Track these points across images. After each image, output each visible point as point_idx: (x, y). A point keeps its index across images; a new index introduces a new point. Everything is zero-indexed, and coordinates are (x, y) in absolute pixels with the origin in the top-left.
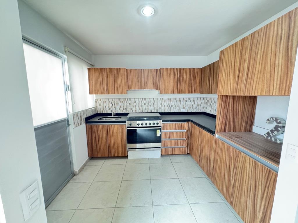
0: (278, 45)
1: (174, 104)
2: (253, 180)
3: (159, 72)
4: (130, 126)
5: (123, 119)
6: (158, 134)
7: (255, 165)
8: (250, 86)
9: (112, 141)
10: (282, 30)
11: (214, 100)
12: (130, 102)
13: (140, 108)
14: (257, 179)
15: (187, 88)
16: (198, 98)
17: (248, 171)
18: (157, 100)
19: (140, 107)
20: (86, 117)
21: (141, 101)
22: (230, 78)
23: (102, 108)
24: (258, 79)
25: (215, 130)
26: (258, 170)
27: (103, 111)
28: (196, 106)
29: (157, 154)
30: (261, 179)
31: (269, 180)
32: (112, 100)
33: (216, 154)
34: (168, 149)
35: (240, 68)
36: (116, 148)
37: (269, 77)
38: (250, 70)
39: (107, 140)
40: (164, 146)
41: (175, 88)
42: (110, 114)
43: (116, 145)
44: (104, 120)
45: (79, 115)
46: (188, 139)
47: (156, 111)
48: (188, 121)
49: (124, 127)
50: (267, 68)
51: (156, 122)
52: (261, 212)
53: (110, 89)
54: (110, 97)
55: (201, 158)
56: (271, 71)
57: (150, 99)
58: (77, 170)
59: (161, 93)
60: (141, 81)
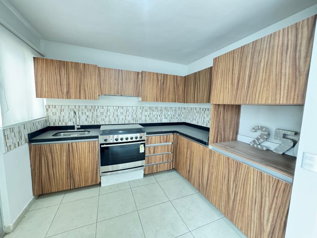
0: (284, 55)
1: (155, 114)
2: (258, 192)
3: (140, 76)
4: (105, 142)
5: (93, 133)
6: (142, 150)
7: (261, 176)
8: (253, 94)
9: (77, 166)
10: (288, 41)
11: (196, 110)
12: (102, 110)
13: (115, 119)
14: (264, 191)
15: (171, 96)
16: (179, 108)
17: (252, 183)
18: (137, 108)
19: (115, 117)
20: (29, 132)
21: (117, 110)
22: (227, 86)
23: (57, 118)
24: (262, 88)
25: (208, 141)
26: (265, 182)
27: (60, 123)
28: (177, 116)
29: (140, 174)
30: (268, 190)
31: (278, 190)
32: (75, 108)
33: (211, 167)
34: (153, 166)
35: (239, 76)
36: (83, 175)
37: (275, 85)
38: (252, 79)
39: (68, 164)
40: (148, 163)
41: (158, 96)
42: (72, 127)
43: (83, 171)
44: (62, 135)
45: (16, 130)
46: (173, 153)
47: (135, 122)
48: (173, 132)
49: (96, 144)
50: (272, 77)
51: (138, 135)
52: (269, 224)
53: (72, 91)
54: (72, 103)
55: (190, 173)
56: (277, 79)
57: (128, 107)
58: (11, 225)
59: (143, 100)
60: (118, 84)
